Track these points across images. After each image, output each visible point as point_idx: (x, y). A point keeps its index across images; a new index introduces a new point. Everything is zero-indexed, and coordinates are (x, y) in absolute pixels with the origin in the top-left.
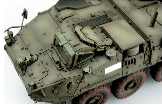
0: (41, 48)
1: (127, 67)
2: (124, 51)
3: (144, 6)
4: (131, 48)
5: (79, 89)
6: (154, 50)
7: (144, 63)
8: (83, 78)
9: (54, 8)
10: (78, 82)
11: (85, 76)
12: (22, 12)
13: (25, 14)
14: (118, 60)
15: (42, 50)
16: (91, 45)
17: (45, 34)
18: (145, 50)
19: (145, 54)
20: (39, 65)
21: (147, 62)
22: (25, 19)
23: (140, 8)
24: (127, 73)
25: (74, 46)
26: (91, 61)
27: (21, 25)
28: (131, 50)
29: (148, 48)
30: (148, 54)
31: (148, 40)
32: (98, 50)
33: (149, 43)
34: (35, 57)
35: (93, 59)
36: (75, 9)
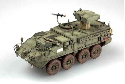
0: (31, 48)
1: (65, 51)
2: (63, 43)
3: (69, 31)
4: (65, 42)
5: (48, 59)
6: (75, 44)
7: (72, 50)
8: (49, 53)
9: (34, 36)
10: (48, 55)
11: (50, 52)
12: (21, 39)
13: (22, 40)
14: (61, 47)
15: (32, 48)
16: (51, 41)
17: (32, 44)
18: (71, 44)
19: (72, 46)
20: (32, 53)
21: (73, 49)
22: (22, 42)
23: (67, 32)
24: (66, 54)
25: (45, 42)
26: (52, 48)
27: (21, 43)
28: (65, 43)
29: (72, 43)
30: (73, 45)
31: (72, 40)
32: (54, 43)
33: (72, 41)
34: (29, 51)
35: (52, 47)
36: (42, 35)
